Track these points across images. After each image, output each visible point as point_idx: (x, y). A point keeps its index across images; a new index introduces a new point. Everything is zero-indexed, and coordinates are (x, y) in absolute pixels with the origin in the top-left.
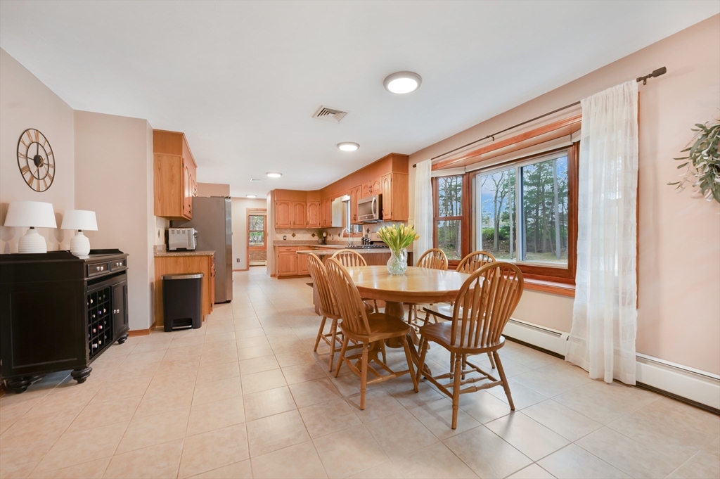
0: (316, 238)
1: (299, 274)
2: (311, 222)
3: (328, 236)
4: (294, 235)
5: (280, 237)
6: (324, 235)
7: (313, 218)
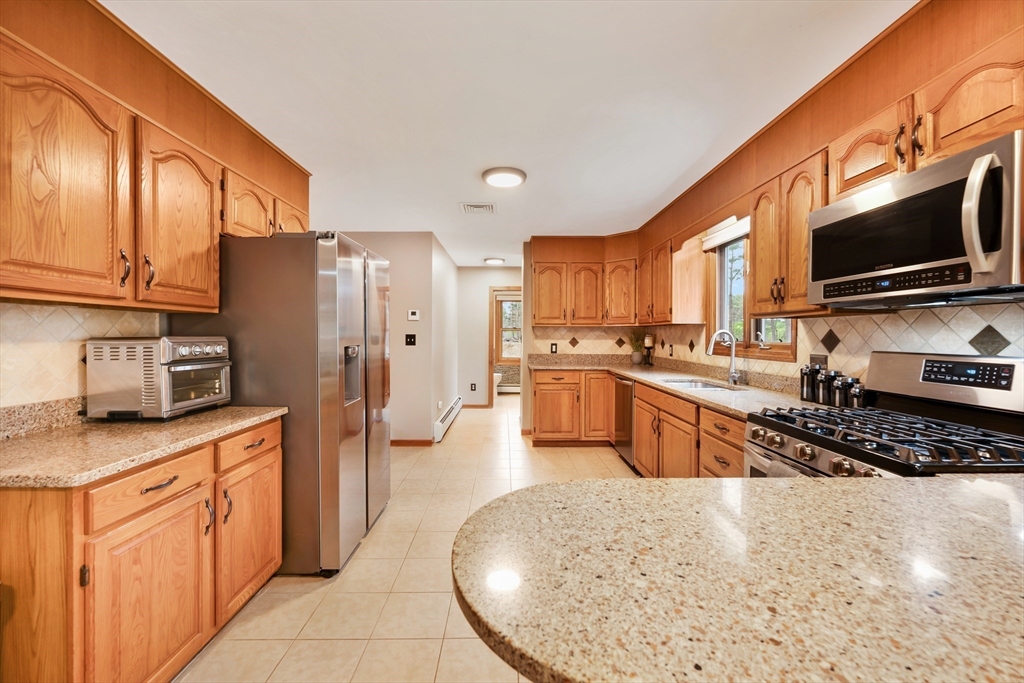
0: (627, 349)
1: (584, 439)
2: (613, 313)
3: (658, 347)
4: (574, 342)
5: (543, 347)
6: (648, 342)
7: (620, 302)
